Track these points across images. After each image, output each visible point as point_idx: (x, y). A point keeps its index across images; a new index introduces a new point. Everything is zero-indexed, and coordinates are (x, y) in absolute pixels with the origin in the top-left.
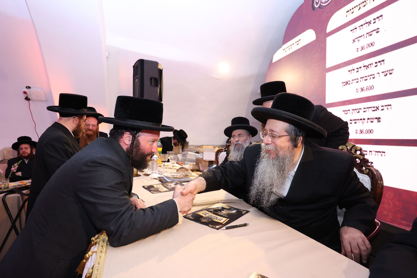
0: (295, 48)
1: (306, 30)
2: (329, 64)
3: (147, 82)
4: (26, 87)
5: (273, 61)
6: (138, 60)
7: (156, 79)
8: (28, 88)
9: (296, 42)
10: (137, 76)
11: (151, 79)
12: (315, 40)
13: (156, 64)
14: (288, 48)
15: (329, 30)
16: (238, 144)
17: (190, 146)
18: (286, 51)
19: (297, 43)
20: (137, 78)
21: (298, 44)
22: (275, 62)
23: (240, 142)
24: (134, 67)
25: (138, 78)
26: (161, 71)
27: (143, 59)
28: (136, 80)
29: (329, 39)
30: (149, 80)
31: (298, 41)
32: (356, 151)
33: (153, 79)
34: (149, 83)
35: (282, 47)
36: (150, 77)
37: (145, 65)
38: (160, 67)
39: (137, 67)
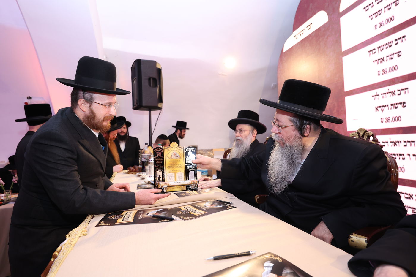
0: (307, 33)
1: (318, 12)
2: (345, 47)
3: (145, 83)
4: (28, 98)
5: (284, 51)
6: (135, 60)
7: (154, 79)
8: (29, 99)
9: (307, 27)
10: (135, 78)
11: (149, 79)
12: (328, 22)
13: (154, 63)
14: (299, 35)
15: (341, 9)
16: (238, 139)
17: (200, 150)
18: (297, 38)
19: (309, 27)
20: (134, 80)
21: (309, 29)
22: (286, 52)
23: (240, 138)
24: (131, 68)
25: (136, 80)
26: (159, 71)
27: (140, 59)
28: (135, 82)
29: (343, 19)
30: (147, 81)
31: (309, 25)
32: (369, 137)
33: (151, 79)
34: (147, 84)
35: (292, 34)
36: (148, 78)
37: (142, 66)
38: (158, 66)
39: (134, 68)
